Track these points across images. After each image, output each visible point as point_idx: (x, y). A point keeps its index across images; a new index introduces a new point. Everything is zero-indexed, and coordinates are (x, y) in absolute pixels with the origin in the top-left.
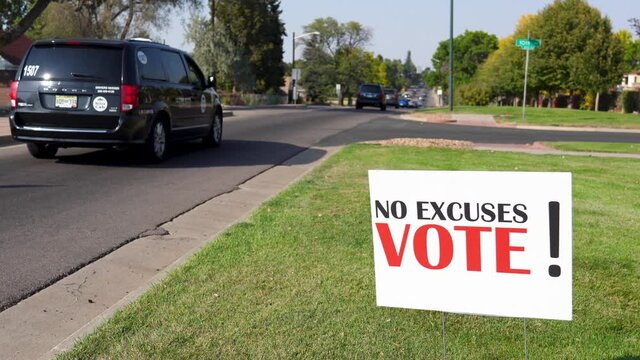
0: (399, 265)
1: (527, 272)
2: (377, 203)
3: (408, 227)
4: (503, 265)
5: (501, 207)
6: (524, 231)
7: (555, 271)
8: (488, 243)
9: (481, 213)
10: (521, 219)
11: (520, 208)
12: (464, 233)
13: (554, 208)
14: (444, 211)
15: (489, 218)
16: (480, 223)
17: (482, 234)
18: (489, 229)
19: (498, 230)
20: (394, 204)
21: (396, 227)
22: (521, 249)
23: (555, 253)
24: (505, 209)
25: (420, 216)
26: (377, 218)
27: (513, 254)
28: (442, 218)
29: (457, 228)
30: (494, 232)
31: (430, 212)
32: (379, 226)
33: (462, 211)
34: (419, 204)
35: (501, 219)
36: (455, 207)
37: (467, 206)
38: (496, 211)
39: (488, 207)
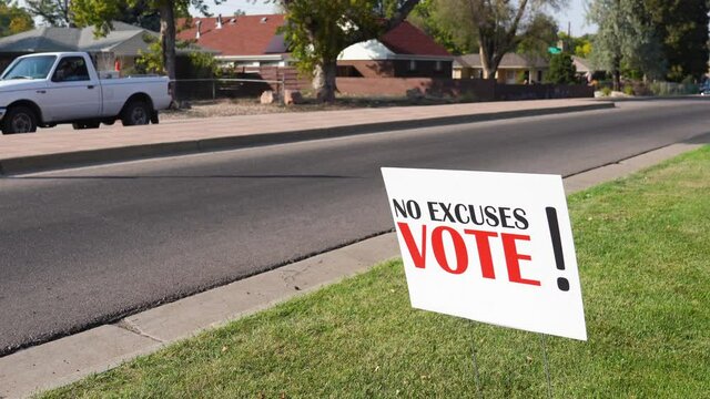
0: (424, 267)
1: (537, 283)
2: (394, 201)
3: (424, 228)
4: (514, 275)
5: (502, 210)
6: (527, 238)
7: (563, 284)
8: (496, 247)
9: (486, 217)
10: (521, 224)
11: (520, 213)
12: (473, 236)
13: (551, 213)
14: (452, 212)
15: (493, 222)
16: (485, 228)
17: (490, 239)
18: (495, 234)
19: (503, 234)
20: (409, 203)
21: (415, 227)
22: (528, 258)
23: (560, 265)
24: (507, 213)
25: (433, 218)
26: (398, 218)
27: (521, 262)
28: (453, 220)
29: (467, 232)
30: (500, 238)
31: (440, 214)
32: (401, 225)
33: (468, 213)
34: (430, 204)
35: (504, 225)
36: (461, 208)
37: (471, 208)
38: (498, 215)
39: (490, 210)
